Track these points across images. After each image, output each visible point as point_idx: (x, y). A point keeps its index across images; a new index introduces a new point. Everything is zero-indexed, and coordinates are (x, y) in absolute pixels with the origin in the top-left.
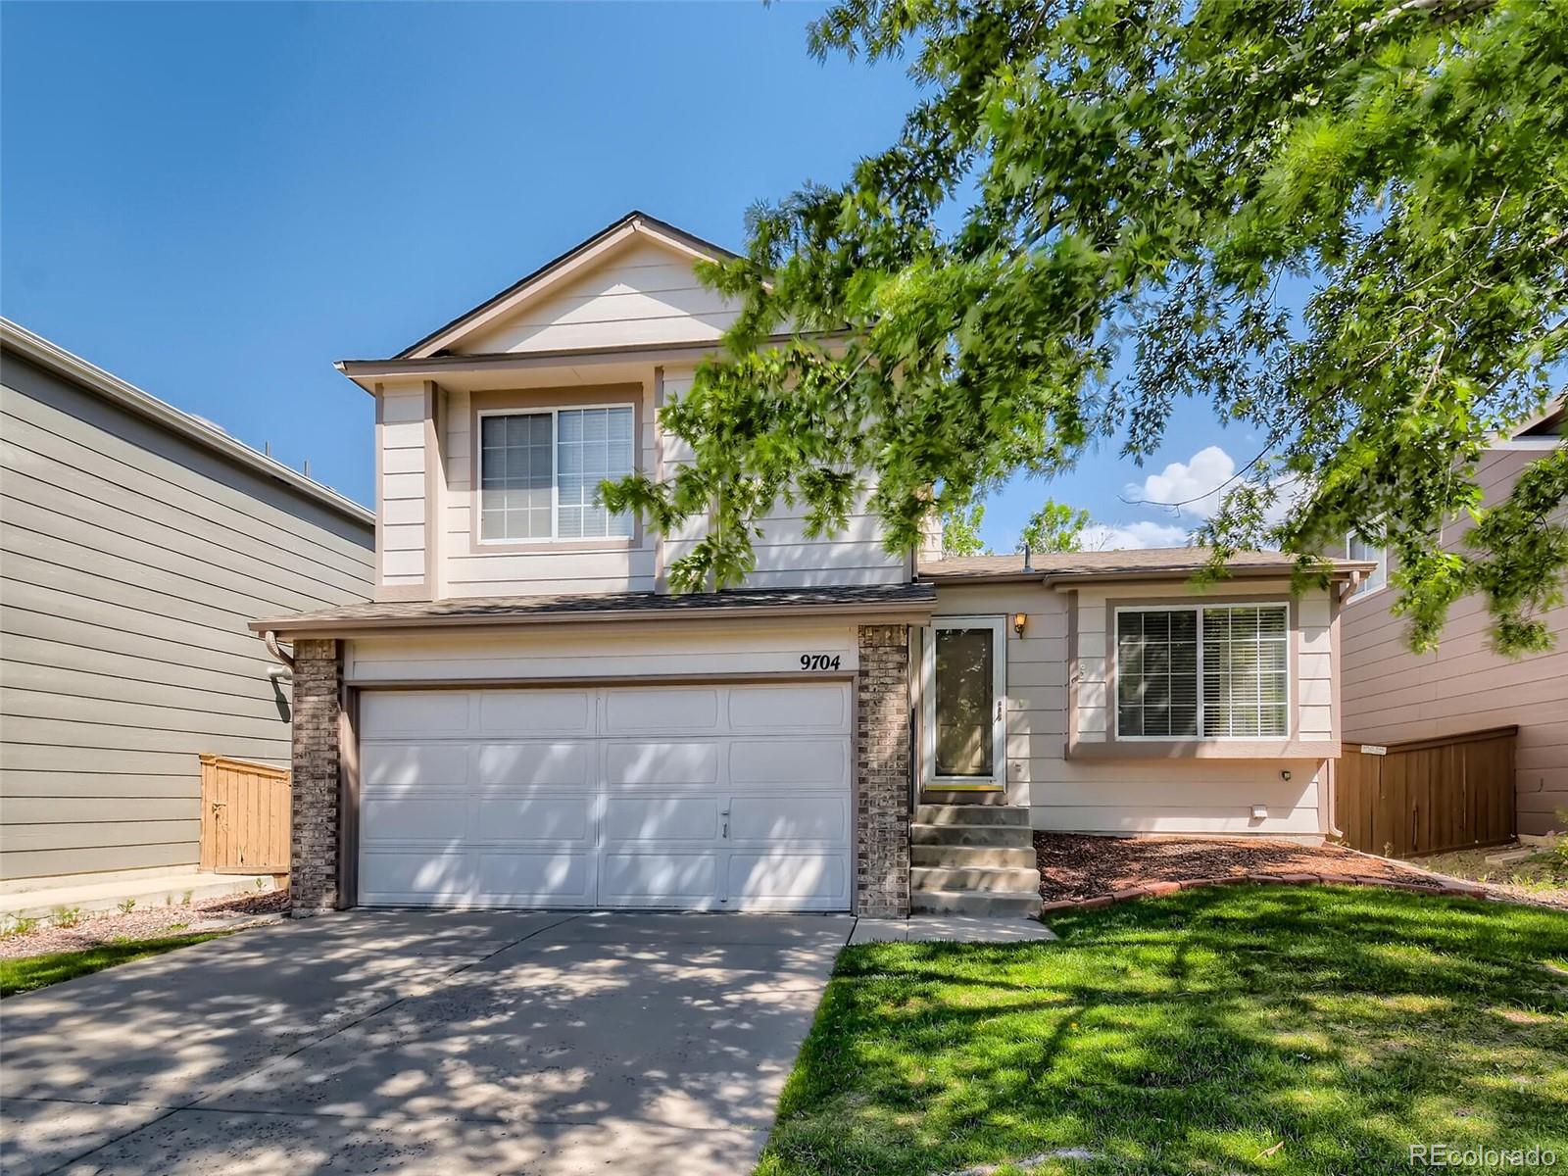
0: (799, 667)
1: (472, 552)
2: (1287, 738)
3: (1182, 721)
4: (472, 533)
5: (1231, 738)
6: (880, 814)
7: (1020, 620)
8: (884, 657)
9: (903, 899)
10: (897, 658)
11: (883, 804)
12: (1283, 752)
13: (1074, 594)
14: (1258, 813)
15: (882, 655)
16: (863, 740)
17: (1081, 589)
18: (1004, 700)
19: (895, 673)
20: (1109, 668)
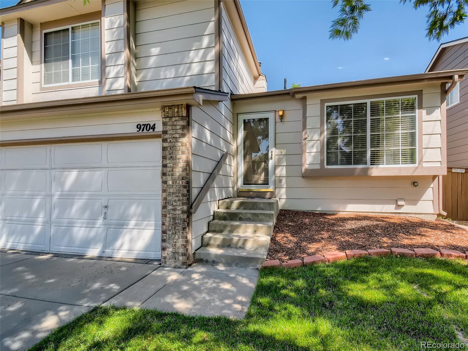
0: (135, 130)
1: (40, 91)
2: (416, 165)
3: (359, 158)
4: (40, 82)
5: (385, 166)
6: (173, 210)
7: (281, 113)
8: (175, 123)
9: (184, 257)
10: (182, 123)
11: (174, 204)
12: (414, 172)
13: (304, 99)
14: (400, 203)
15: (174, 122)
16: (165, 169)
17: (308, 95)
18: (274, 150)
19: (180, 131)
20: (321, 133)
